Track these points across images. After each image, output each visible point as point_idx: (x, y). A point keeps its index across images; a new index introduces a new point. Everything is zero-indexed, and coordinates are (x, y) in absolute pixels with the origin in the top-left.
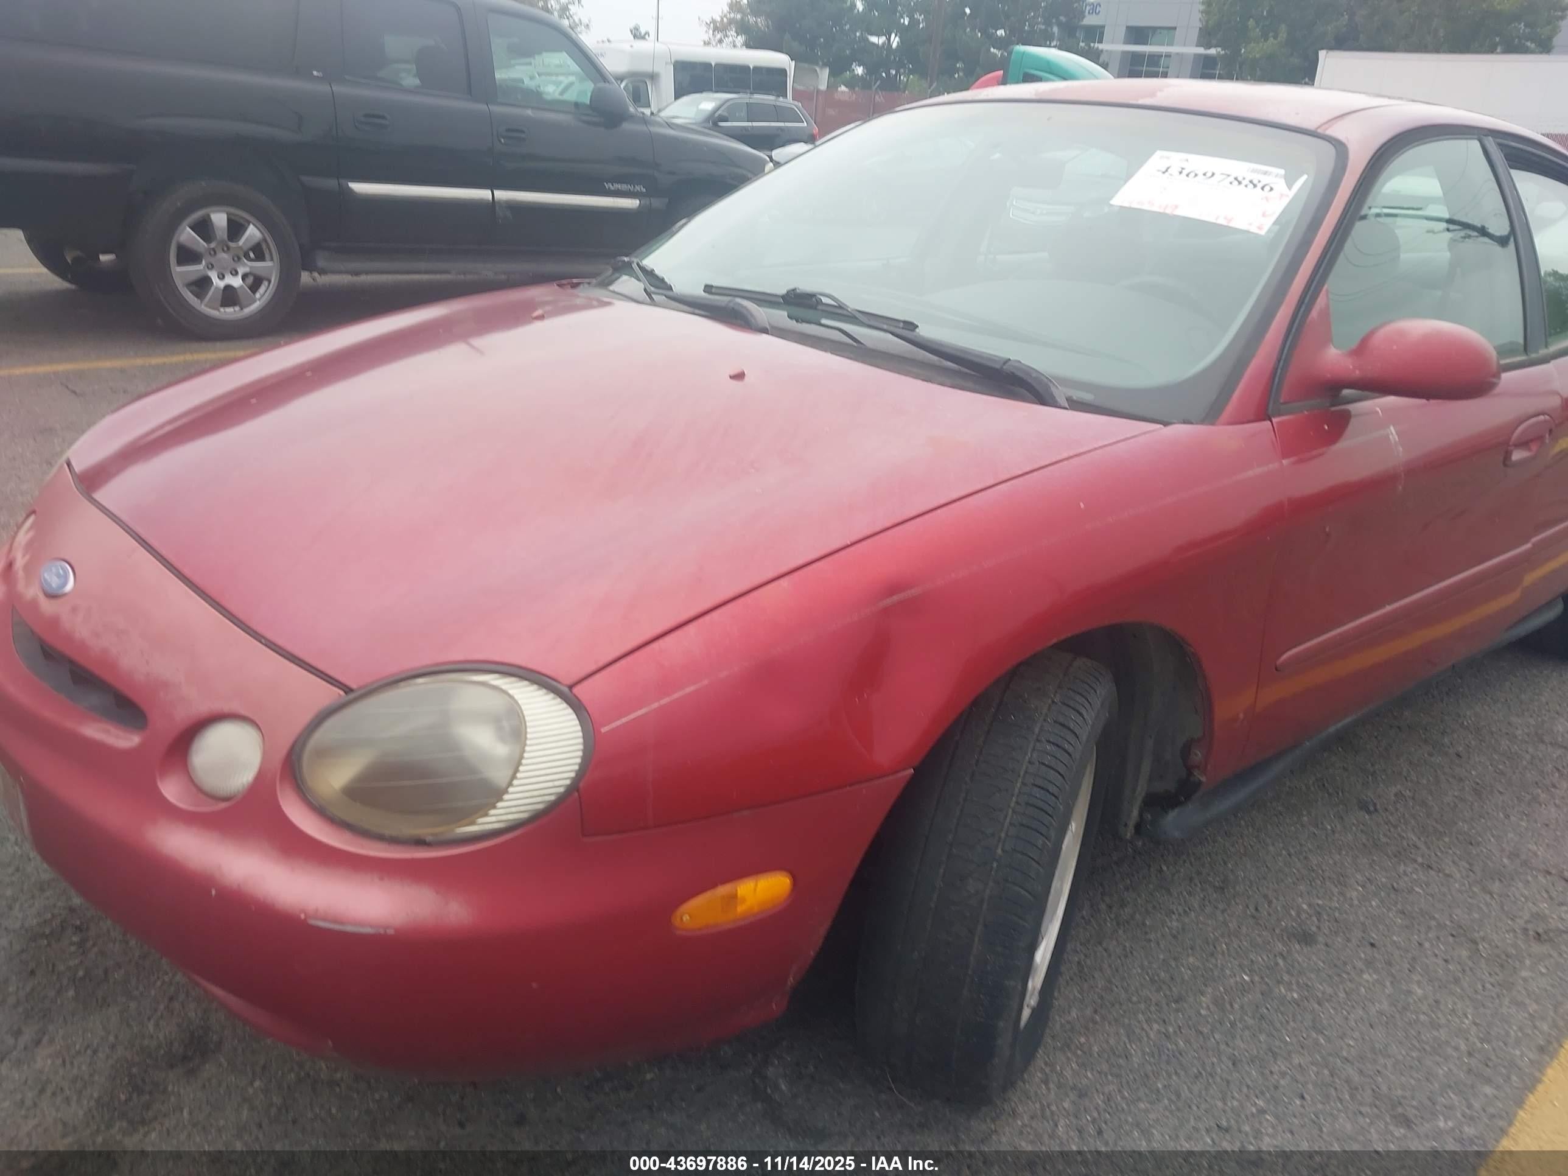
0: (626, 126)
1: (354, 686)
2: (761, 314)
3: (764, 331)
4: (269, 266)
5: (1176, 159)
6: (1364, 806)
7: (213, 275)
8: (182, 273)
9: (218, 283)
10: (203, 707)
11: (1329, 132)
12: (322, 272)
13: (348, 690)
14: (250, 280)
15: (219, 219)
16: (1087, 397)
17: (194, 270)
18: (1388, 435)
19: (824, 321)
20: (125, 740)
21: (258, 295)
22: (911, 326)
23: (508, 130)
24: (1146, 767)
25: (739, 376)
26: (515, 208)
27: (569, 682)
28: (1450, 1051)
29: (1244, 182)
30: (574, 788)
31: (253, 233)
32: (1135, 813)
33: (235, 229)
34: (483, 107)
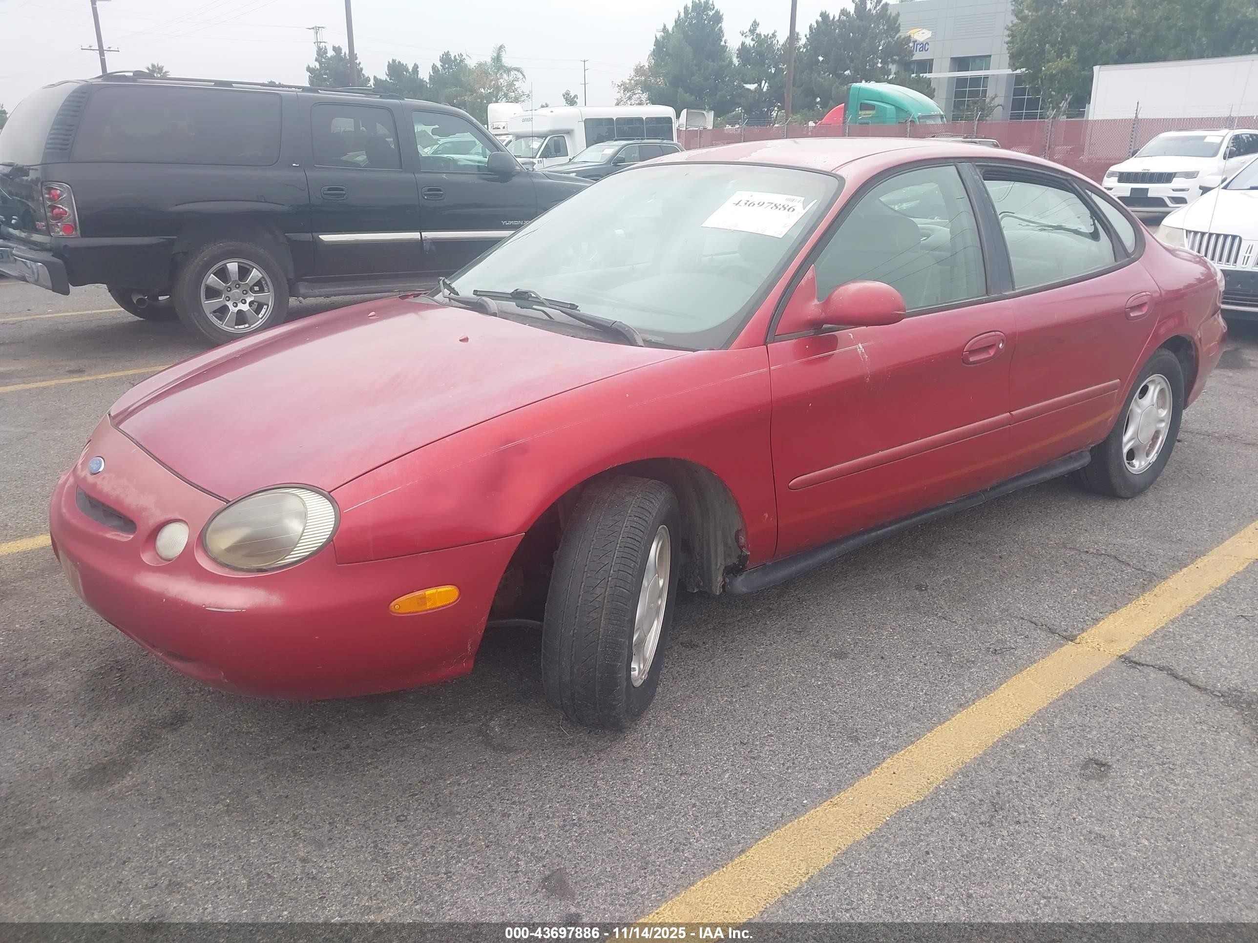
0: (515, 179)
1: (230, 500)
2: (492, 304)
3: (495, 315)
4: (268, 297)
5: (744, 196)
6: (919, 588)
7: (230, 304)
8: (209, 305)
9: (233, 309)
10: (161, 517)
11: (838, 173)
12: (305, 297)
13: (228, 501)
14: (255, 305)
15: (233, 267)
16: (660, 339)
17: (216, 302)
18: (856, 349)
19: (534, 307)
20: (125, 537)
21: (260, 316)
22: (574, 307)
23: (429, 190)
24: (721, 550)
25: (465, 340)
26: (436, 242)
27: (330, 490)
28: (902, 707)
29: (781, 206)
30: (330, 540)
31: (255, 274)
32: (720, 579)
33: (244, 272)
34: (409, 176)
